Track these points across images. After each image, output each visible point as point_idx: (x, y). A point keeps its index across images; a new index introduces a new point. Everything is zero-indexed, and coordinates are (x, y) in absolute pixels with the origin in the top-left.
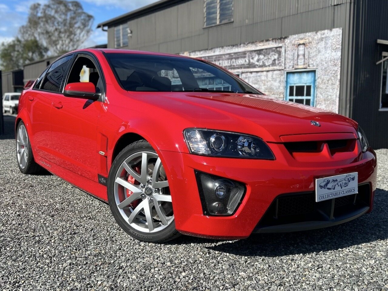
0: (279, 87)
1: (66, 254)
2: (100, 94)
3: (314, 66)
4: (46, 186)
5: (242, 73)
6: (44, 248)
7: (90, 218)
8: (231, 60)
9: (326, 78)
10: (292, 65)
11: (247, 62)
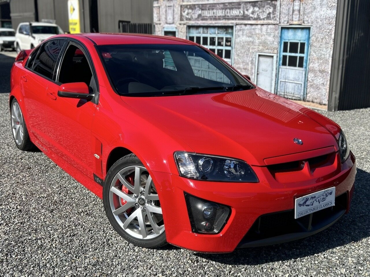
0: (273, 42)
1: (67, 264)
2: (94, 95)
3: (309, 23)
4: (43, 167)
5: (237, 24)
6: (46, 255)
7: (87, 214)
8: (225, 10)
9: (320, 36)
10: (287, 20)
11: (241, 14)
